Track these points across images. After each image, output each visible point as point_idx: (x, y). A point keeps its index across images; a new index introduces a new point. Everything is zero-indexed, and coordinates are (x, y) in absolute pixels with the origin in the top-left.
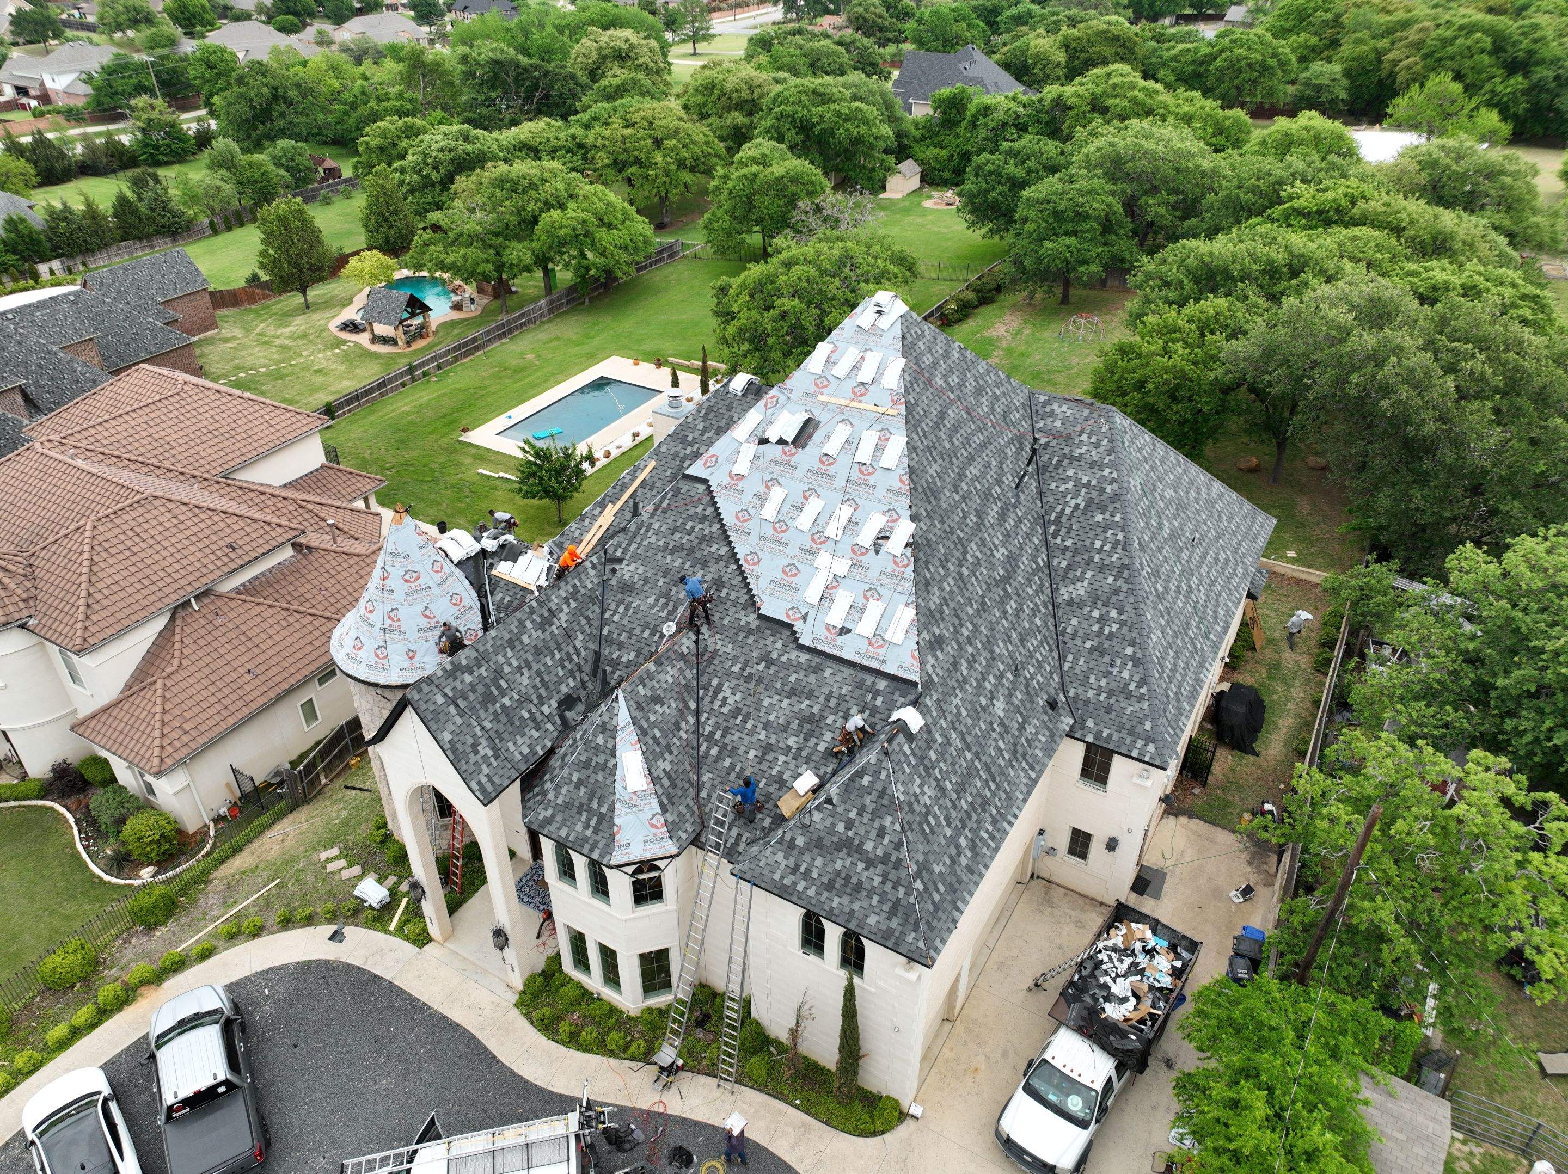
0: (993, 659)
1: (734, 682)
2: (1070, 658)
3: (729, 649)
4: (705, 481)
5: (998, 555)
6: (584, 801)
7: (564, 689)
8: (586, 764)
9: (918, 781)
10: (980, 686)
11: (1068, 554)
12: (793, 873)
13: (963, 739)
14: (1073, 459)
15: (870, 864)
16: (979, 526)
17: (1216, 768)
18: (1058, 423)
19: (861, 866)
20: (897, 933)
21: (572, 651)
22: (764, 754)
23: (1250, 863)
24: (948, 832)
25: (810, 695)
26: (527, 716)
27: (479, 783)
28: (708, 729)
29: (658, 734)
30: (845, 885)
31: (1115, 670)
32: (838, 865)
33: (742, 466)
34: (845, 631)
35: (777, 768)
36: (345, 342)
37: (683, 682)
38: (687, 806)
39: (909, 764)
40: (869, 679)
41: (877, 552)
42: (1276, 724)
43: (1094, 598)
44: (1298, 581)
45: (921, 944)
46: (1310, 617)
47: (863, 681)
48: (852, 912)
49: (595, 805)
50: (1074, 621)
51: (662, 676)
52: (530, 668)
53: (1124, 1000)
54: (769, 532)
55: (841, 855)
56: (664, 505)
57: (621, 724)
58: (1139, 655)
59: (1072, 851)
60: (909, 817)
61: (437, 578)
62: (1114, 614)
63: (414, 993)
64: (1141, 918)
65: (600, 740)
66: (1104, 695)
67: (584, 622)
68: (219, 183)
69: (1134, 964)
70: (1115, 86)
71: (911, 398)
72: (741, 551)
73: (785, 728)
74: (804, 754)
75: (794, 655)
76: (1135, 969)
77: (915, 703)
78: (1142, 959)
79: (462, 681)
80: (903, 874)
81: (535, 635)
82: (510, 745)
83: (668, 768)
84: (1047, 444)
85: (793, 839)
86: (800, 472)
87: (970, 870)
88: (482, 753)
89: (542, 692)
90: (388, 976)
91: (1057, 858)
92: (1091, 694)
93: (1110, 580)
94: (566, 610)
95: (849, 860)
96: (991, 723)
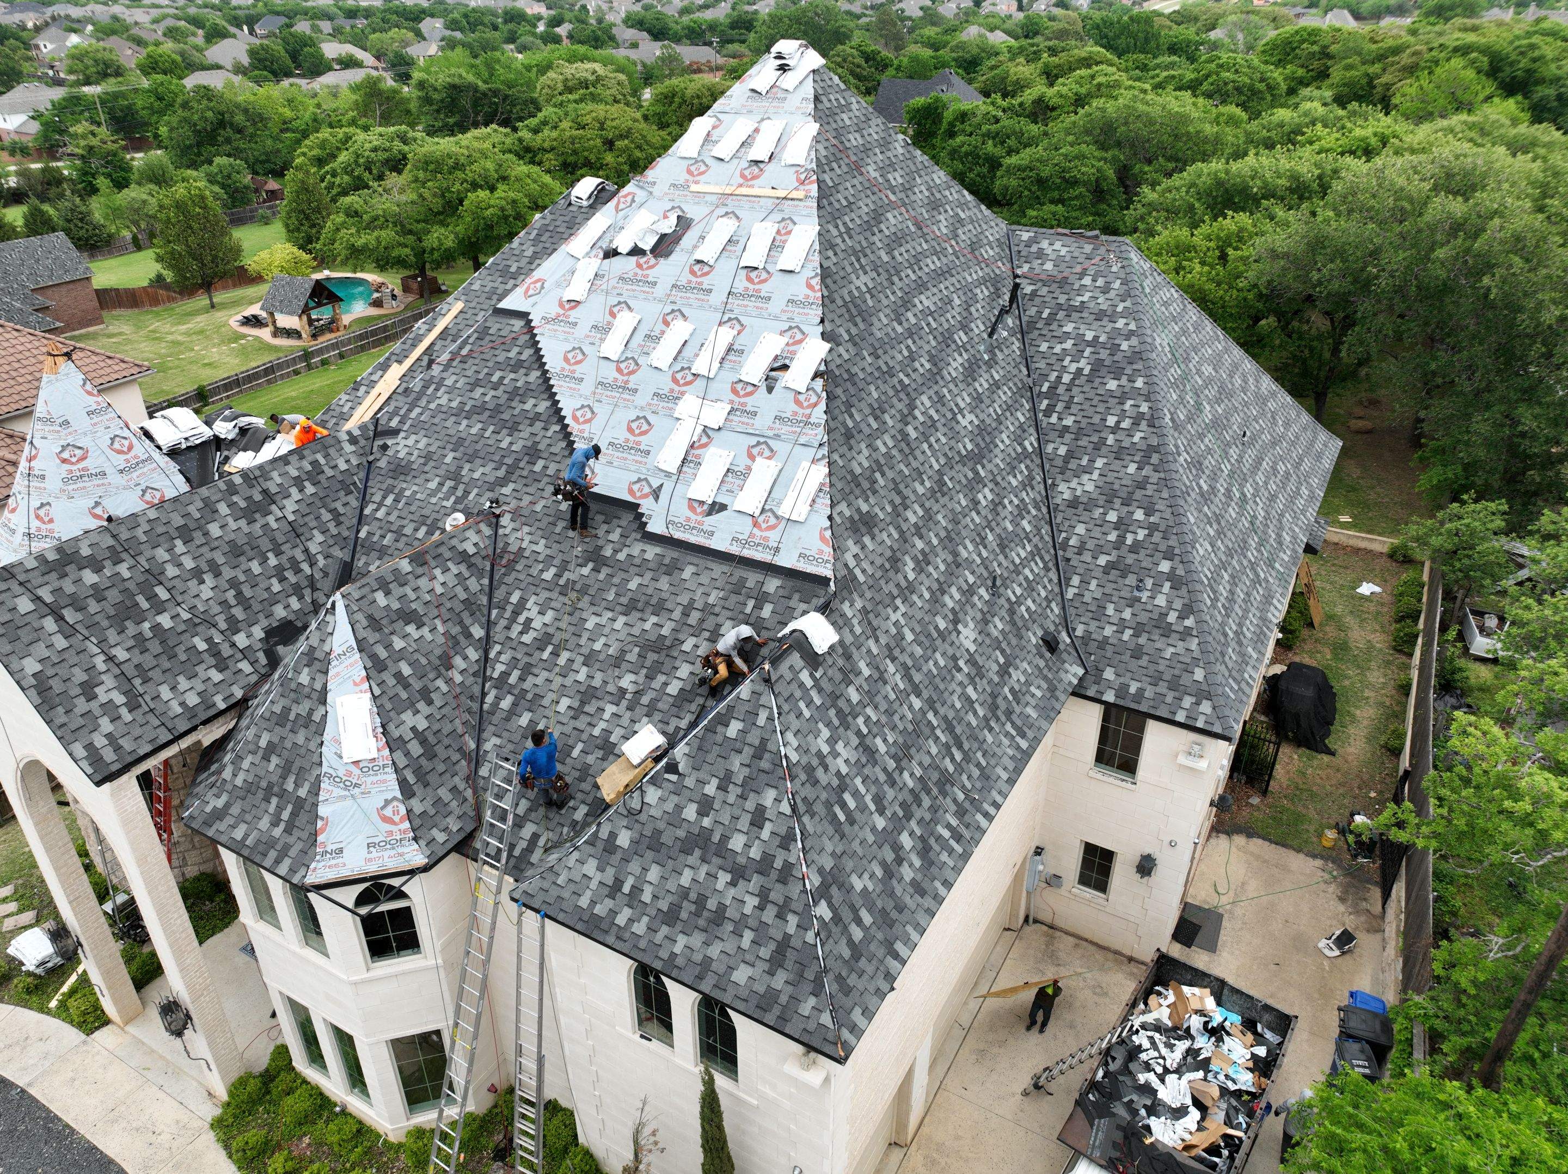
0: (958, 565)
1: (545, 594)
2: (1076, 580)
3: (540, 548)
4: (523, 315)
5: (964, 422)
6: (274, 779)
7: (280, 612)
8: (281, 719)
9: (825, 733)
10: (936, 599)
11: (1068, 437)
12: (612, 896)
13: (907, 676)
14: (1071, 310)
15: (739, 874)
16: (935, 375)
17: (1279, 771)
18: (1049, 266)
19: (724, 878)
20: (783, 999)
21: (300, 556)
22: (583, 703)
23: (1342, 899)
24: (880, 823)
25: (660, 608)
26: (202, 646)
27: (90, 747)
28: (500, 668)
29: (406, 670)
30: (697, 914)
31: (1145, 596)
32: (686, 879)
33: (577, 290)
34: (717, 508)
35: (602, 725)
36: (244, 336)
37: (463, 595)
38: (454, 790)
39: (809, 703)
40: (753, 579)
41: (770, 390)
42: (1353, 716)
43: (1109, 495)
44: (1357, 551)
45: (826, 1019)
46: (1377, 589)
47: (743, 581)
48: (707, 961)
49: (290, 786)
50: (1080, 529)
51: (423, 583)
52: (217, 574)
53: (1179, 1113)
54: (610, 373)
55: (691, 860)
56: (464, 352)
57: (337, 650)
58: (1180, 572)
59: (1084, 880)
60: (808, 791)
61: (120, 460)
62: (1139, 515)
63: (55, 1108)
64: (1198, 978)
65: (304, 678)
66: (1128, 633)
67: (326, 516)
68: (145, 197)
69: (1190, 1052)
70: (1099, 85)
71: (826, 177)
72: (567, 405)
73: (618, 661)
74: (645, 700)
75: (636, 549)
76: (1194, 1061)
77: (824, 609)
78: (1204, 1044)
79: (79, 581)
80: (794, 890)
81: (233, 525)
82: (165, 692)
83: (422, 725)
84: (1034, 294)
85: (613, 835)
86: (660, 290)
87: (918, 889)
88: (103, 698)
89: (238, 613)
90: (21, 1083)
91: (1063, 891)
92: (1109, 631)
93: (1132, 468)
94: (295, 494)
95: (704, 869)
96: (955, 659)
